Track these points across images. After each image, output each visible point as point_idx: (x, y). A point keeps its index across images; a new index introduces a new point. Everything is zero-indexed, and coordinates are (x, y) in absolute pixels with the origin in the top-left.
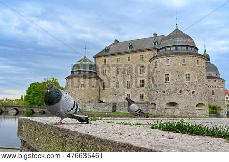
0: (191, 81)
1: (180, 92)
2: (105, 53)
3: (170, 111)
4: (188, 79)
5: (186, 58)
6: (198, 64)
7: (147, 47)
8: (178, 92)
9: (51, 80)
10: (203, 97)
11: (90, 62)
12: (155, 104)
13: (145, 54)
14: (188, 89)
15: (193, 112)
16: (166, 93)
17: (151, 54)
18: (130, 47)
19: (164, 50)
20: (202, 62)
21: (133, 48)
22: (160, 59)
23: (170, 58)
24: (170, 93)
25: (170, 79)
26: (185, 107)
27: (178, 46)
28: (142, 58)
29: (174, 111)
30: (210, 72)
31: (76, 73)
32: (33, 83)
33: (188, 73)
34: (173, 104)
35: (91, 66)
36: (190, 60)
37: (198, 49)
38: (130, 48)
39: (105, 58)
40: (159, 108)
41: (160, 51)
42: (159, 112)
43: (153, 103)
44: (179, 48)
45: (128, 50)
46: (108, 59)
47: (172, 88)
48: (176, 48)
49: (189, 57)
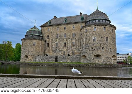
0: (109, 41)
1: (103, 48)
2: (49, 24)
3: (96, 60)
4: (107, 40)
5: (106, 27)
6: (112, 31)
7: (77, 21)
8: (101, 48)
10: (115, 52)
11: (38, 29)
12: (86, 56)
13: (76, 25)
14: (107, 47)
15: (110, 61)
16: (94, 49)
17: (80, 25)
19: (91, 22)
21: (67, 21)
24: (96, 49)
25: (96, 40)
26: (106, 57)
27: (101, 19)
28: (74, 28)
29: (99, 60)
33: (107, 36)
34: (98, 56)
35: (39, 32)
36: (108, 29)
38: (65, 21)
39: (48, 27)
40: (89, 58)
42: (89, 61)
43: (84, 56)
44: (101, 21)
46: (50, 28)
47: (98, 45)
48: (99, 21)
49: (108, 27)
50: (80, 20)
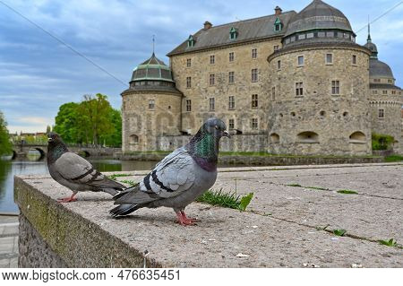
0: (341, 93)
1: (322, 113)
2: (190, 48)
3: (304, 146)
4: (335, 90)
5: (333, 53)
6: (354, 63)
7: (264, 34)
8: (318, 113)
9: (97, 98)
10: (362, 121)
11: (162, 63)
12: (278, 136)
13: (260, 47)
14: (336, 109)
15: (344, 147)
16: (297, 115)
17: (269, 47)
18: (232, 34)
19: (293, 39)
20: (363, 59)
21: (238, 36)
22: (287, 56)
23: (304, 54)
24: (305, 115)
25: (304, 91)
26: (331, 139)
28: (254, 55)
29: (310, 147)
30: (378, 77)
31: (139, 85)
32: (66, 105)
33: (335, 79)
34: (309, 135)
35: (164, 72)
36: (340, 56)
37: (355, 36)
38: (232, 37)
39: (189, 57)
40: (285, 142)
41: (287, 41)
42: (285, 150)
43: (274, 135)
44: (320, 34)
45: (230, 40)
46: (194, 58)
47: (308, 106)
48: (316, 35)
49: (339, 51)
50: (271, 31)
